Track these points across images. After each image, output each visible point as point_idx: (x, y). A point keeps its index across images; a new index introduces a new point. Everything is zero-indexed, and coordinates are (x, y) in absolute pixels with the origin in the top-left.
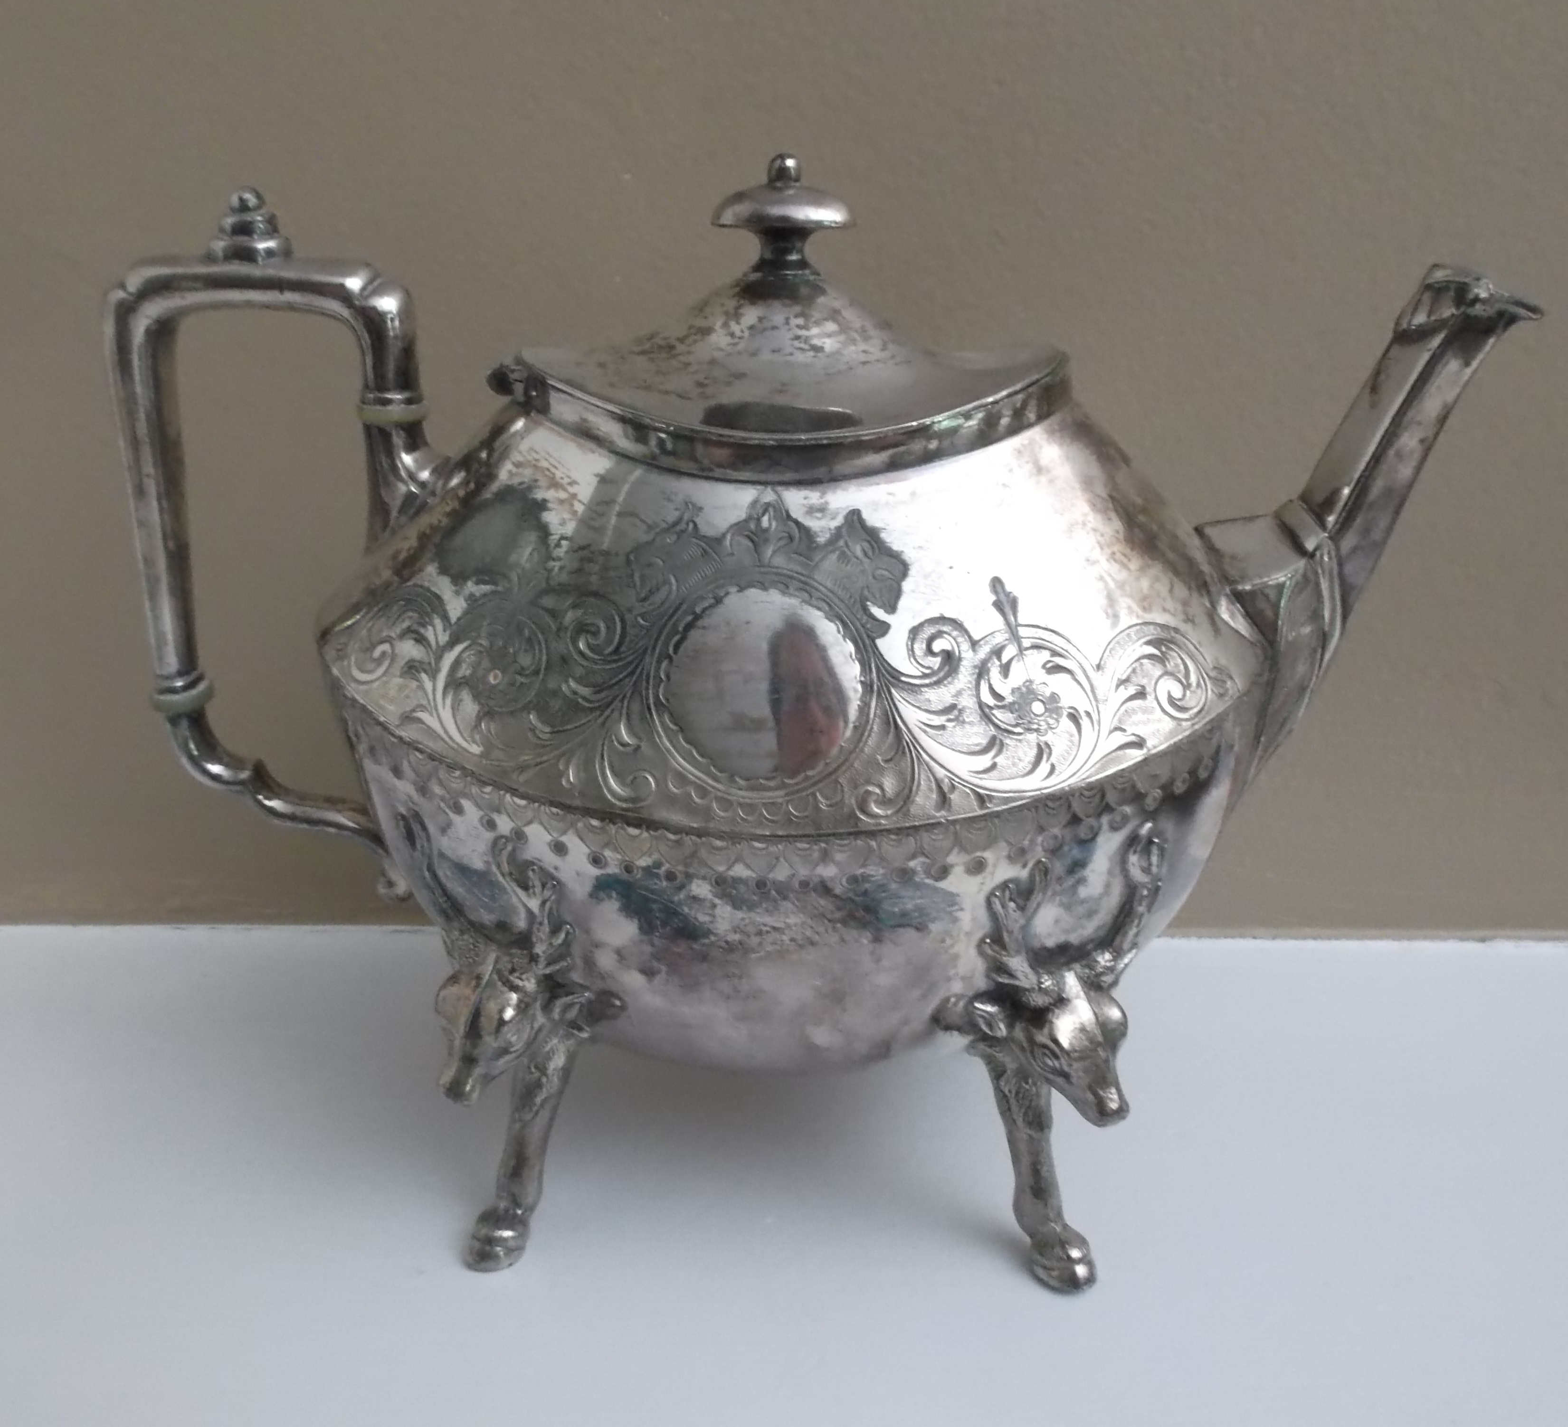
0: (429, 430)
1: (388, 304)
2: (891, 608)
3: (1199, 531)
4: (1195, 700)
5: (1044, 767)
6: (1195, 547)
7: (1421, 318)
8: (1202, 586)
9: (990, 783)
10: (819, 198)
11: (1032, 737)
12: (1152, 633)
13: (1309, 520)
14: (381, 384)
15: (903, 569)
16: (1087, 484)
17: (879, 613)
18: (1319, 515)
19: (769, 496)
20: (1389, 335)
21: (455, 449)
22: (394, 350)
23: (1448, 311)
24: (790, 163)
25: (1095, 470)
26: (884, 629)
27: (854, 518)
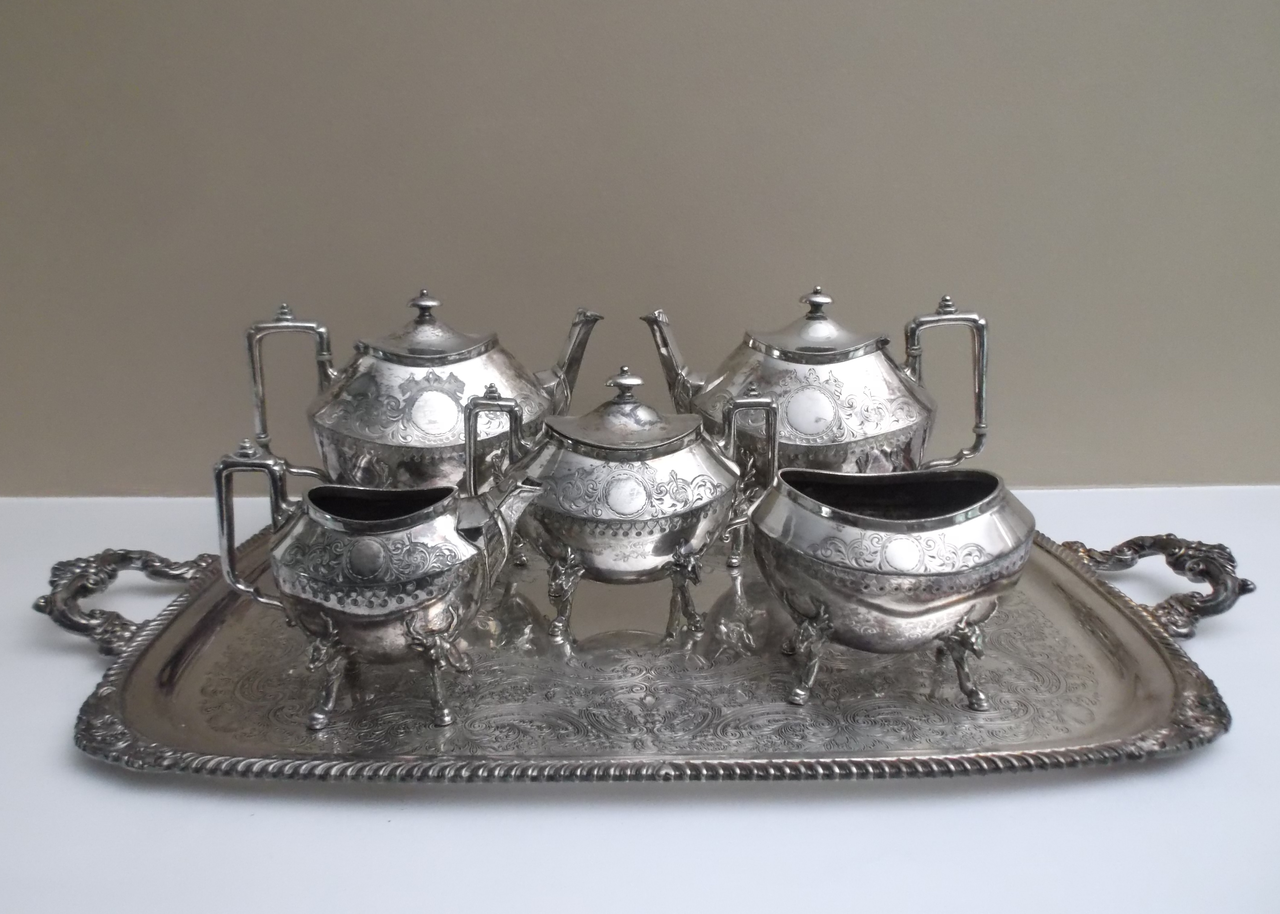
0: (334, 362)
1: (322, 330)
2: (462, 393)
3: (534, 374)
4: (535, 411)
5: (501, 426)
6: (532, 377)
7: (577, 320)
8: (535, 386)
9: (488, 431)
10: (433, 299)
11: (498, 420)
12: (523, 396)
13: (559, 369)
14: (322, 350)
15: (464, 384)
16: (505, 363)
17: (459, 394)
18: (561, 368)
19: (430, 370)
20: (571, 325)
21: (342, 365)
22: (325, 342)
23: (582, 318)
24: (425, 291)
25: (506, 360)
26: (461, 398)
27: (451, 374)
